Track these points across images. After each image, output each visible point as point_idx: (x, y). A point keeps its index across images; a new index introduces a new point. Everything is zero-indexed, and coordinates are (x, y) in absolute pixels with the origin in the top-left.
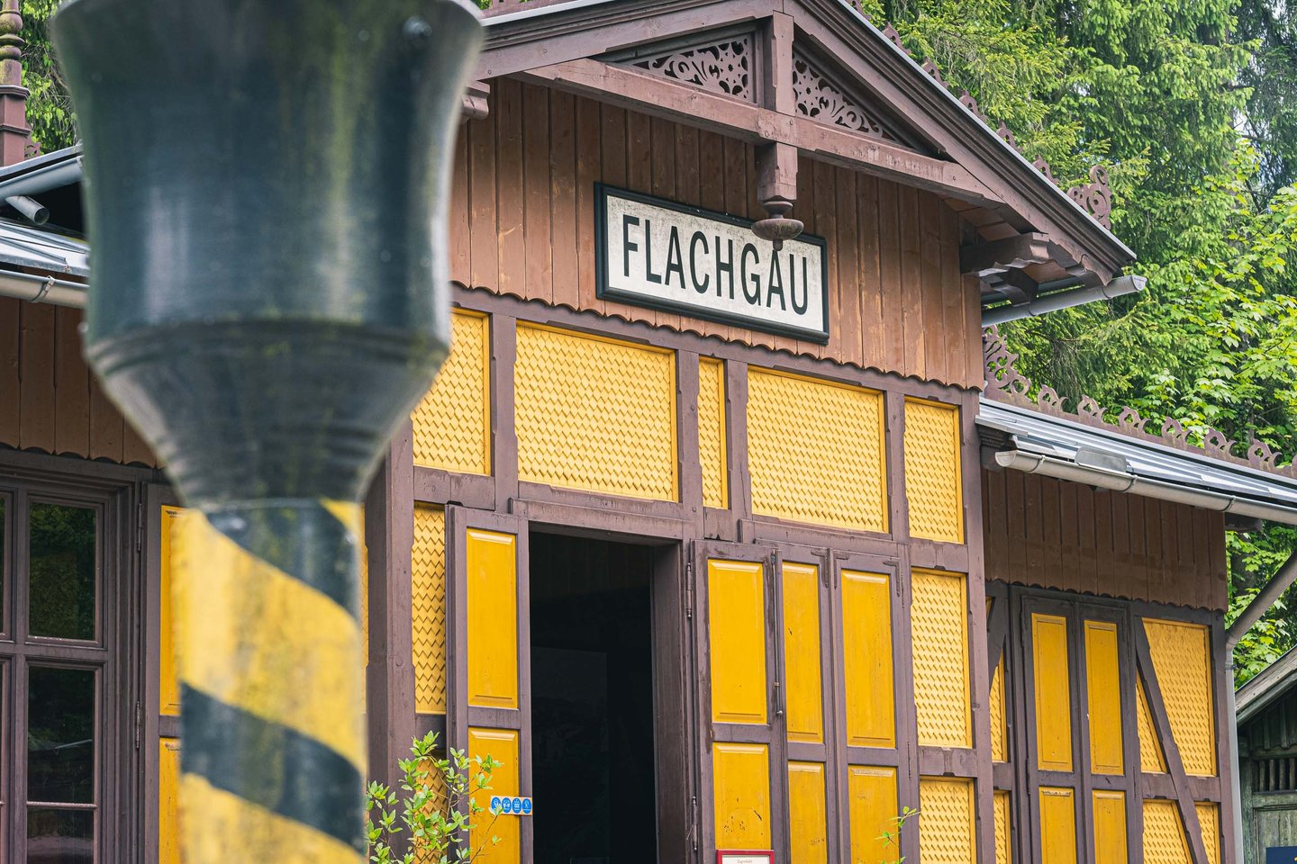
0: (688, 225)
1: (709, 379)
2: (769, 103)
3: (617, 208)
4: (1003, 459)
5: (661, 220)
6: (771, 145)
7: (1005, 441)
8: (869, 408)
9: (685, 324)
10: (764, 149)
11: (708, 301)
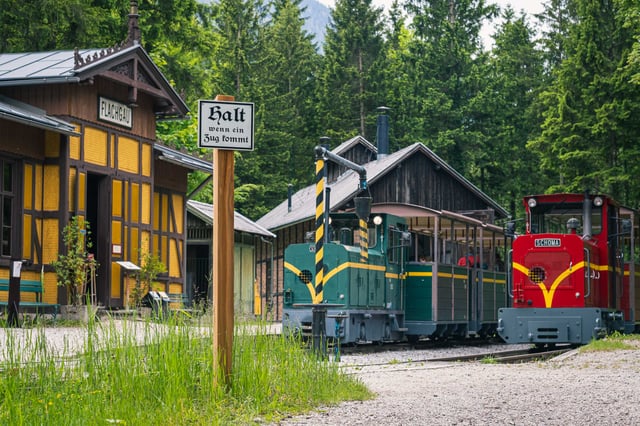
0: (112, 103)
1: (112, 138)
2: (132, 77)
3: (102, 99)
4: (161, 157)
5: (108, 102)
6: (133, 88)
7: (161, 153)
8: (136, 144)
9: (109, 126)
10: (131, 88)
11: (114, 121)
